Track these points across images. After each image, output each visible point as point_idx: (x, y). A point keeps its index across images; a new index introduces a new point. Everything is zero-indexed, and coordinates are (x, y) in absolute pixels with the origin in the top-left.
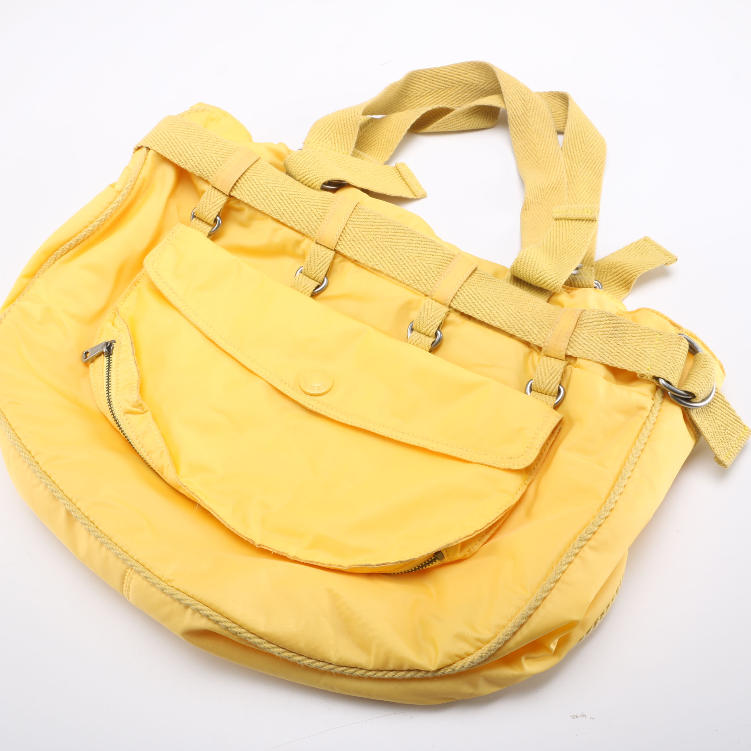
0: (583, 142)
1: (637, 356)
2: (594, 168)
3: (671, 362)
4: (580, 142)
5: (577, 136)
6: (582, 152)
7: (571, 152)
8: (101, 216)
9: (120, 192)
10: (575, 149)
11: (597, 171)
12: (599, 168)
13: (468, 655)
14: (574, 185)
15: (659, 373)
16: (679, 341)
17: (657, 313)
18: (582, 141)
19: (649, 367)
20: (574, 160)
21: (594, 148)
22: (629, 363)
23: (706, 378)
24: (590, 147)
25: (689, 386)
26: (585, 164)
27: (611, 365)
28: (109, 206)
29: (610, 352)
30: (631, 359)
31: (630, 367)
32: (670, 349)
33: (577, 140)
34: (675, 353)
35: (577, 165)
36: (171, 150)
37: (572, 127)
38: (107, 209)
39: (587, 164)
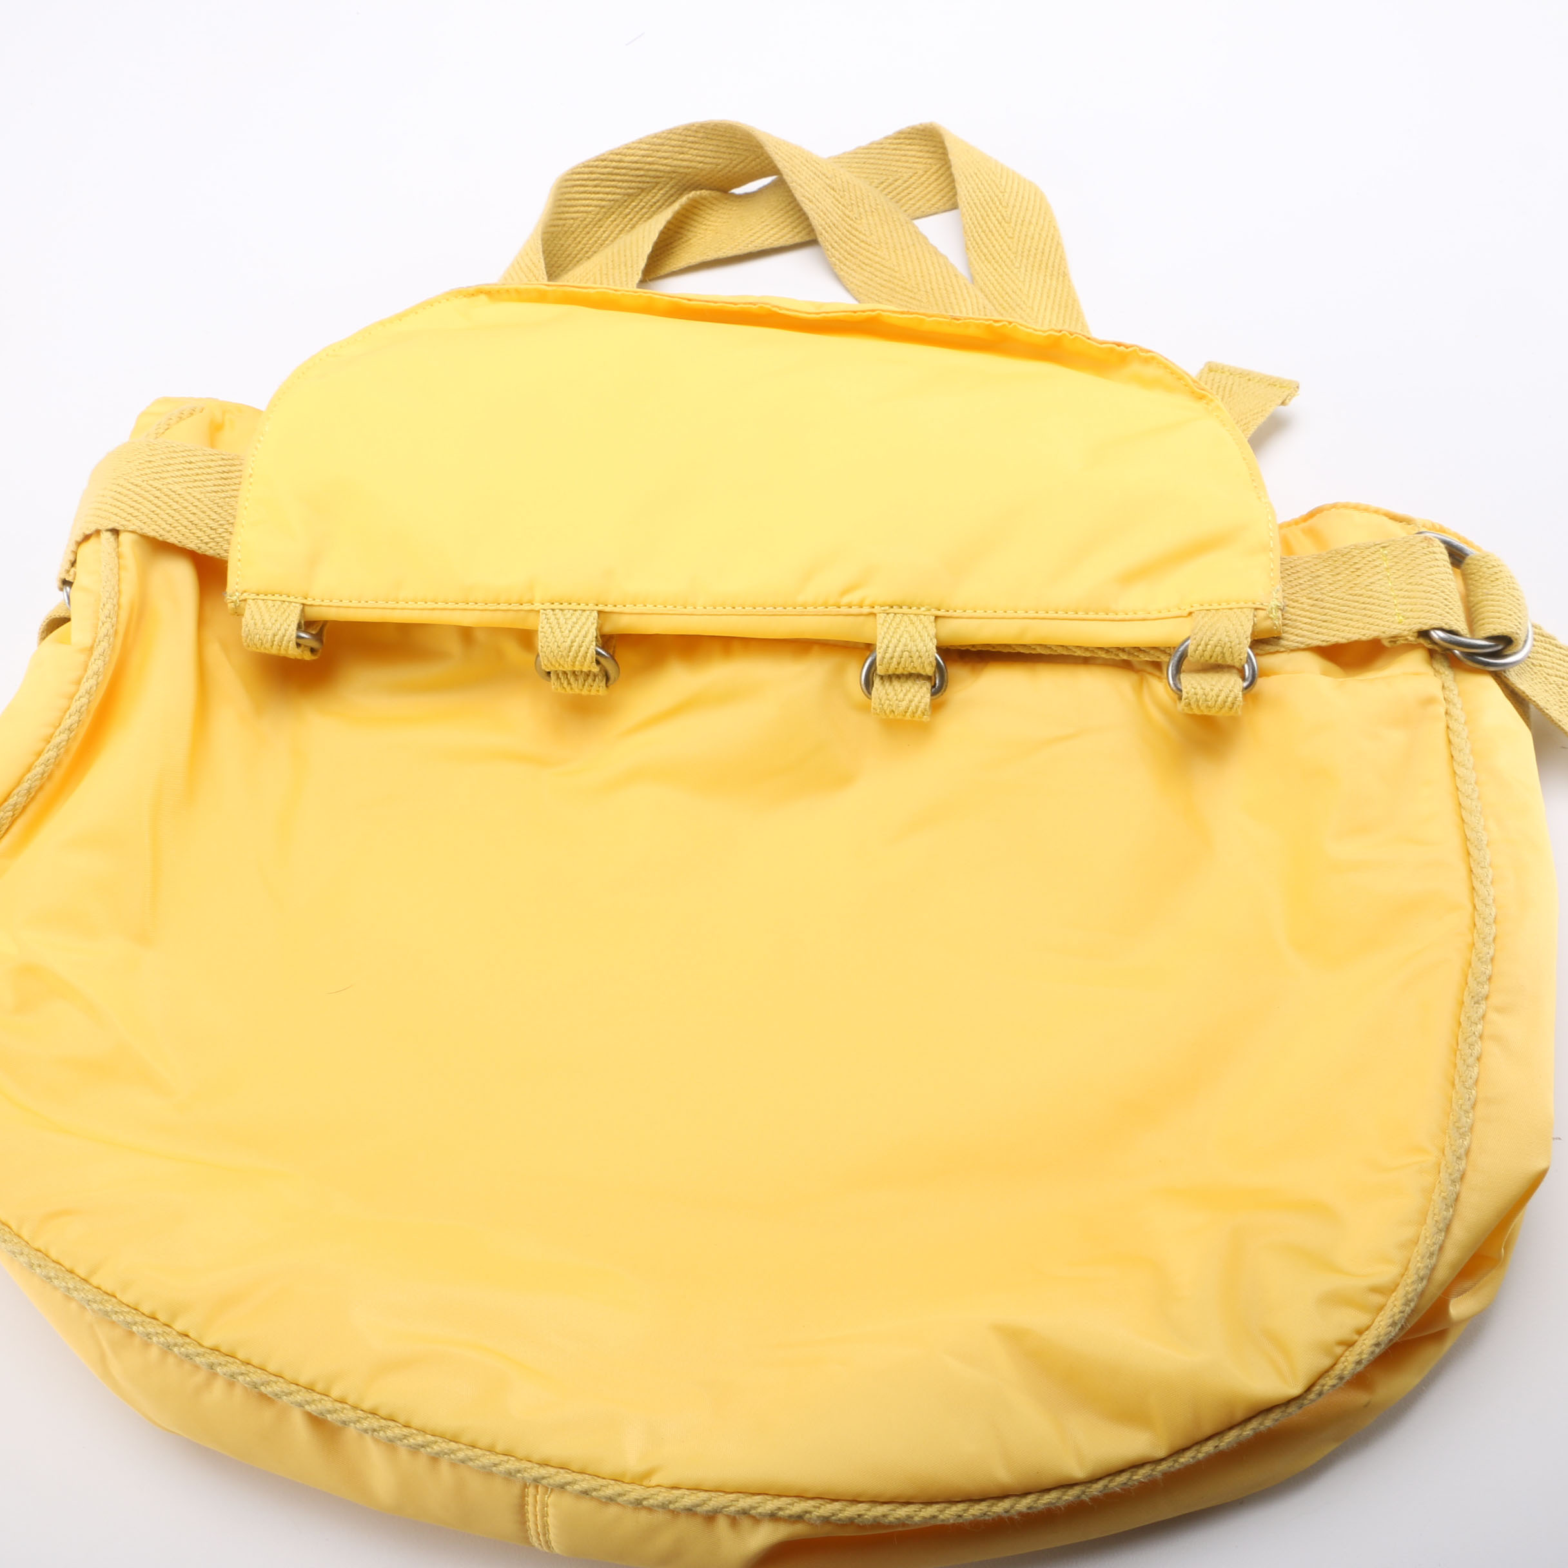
0: (1004, 219)
1: (1364, 606)
2: (1047, 264)
3: (1437, 591)
4: (997, 220)
5: (986, 212)
6: (1009, 241)
7: (987, 247)
8: (67, 716)
9: (91, 649)
10: (993, 239)
11: (1053, 267)
12: (1057, 261)
13: (1360, 1332)
14: (1022, 309)
15: (1426, 621)
16: (1428, 547)
17: (1356, 507)
18: (1000, 218)
19: (1401, 618)
20: (1000, 261)
21: (1030, 223)
22: (1357, 626)
23: (1512, 598)
24: (1022, 225)
25: (1491, 625)
26: (1024, 260)
27: (1324, 644)
28: (78, 690)
29: (1309, 621)
30: (1356, 617)
31: (1364, 632)
32: (1420, 568)
33: (990, 219)
34: (1433, 572)
35: (1009, 268)
36: (170, 520)
37: (971, 196)
38: (77, 697)
39: (1027, 260)
